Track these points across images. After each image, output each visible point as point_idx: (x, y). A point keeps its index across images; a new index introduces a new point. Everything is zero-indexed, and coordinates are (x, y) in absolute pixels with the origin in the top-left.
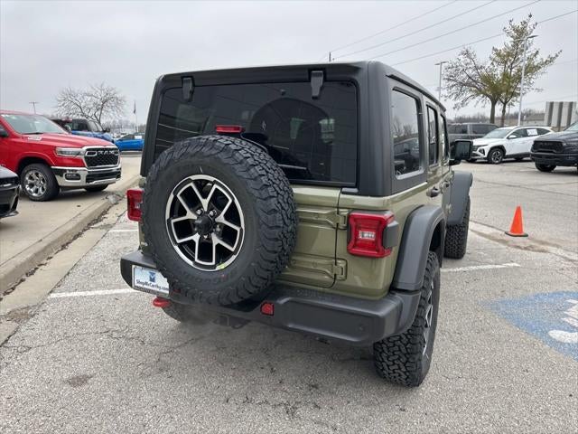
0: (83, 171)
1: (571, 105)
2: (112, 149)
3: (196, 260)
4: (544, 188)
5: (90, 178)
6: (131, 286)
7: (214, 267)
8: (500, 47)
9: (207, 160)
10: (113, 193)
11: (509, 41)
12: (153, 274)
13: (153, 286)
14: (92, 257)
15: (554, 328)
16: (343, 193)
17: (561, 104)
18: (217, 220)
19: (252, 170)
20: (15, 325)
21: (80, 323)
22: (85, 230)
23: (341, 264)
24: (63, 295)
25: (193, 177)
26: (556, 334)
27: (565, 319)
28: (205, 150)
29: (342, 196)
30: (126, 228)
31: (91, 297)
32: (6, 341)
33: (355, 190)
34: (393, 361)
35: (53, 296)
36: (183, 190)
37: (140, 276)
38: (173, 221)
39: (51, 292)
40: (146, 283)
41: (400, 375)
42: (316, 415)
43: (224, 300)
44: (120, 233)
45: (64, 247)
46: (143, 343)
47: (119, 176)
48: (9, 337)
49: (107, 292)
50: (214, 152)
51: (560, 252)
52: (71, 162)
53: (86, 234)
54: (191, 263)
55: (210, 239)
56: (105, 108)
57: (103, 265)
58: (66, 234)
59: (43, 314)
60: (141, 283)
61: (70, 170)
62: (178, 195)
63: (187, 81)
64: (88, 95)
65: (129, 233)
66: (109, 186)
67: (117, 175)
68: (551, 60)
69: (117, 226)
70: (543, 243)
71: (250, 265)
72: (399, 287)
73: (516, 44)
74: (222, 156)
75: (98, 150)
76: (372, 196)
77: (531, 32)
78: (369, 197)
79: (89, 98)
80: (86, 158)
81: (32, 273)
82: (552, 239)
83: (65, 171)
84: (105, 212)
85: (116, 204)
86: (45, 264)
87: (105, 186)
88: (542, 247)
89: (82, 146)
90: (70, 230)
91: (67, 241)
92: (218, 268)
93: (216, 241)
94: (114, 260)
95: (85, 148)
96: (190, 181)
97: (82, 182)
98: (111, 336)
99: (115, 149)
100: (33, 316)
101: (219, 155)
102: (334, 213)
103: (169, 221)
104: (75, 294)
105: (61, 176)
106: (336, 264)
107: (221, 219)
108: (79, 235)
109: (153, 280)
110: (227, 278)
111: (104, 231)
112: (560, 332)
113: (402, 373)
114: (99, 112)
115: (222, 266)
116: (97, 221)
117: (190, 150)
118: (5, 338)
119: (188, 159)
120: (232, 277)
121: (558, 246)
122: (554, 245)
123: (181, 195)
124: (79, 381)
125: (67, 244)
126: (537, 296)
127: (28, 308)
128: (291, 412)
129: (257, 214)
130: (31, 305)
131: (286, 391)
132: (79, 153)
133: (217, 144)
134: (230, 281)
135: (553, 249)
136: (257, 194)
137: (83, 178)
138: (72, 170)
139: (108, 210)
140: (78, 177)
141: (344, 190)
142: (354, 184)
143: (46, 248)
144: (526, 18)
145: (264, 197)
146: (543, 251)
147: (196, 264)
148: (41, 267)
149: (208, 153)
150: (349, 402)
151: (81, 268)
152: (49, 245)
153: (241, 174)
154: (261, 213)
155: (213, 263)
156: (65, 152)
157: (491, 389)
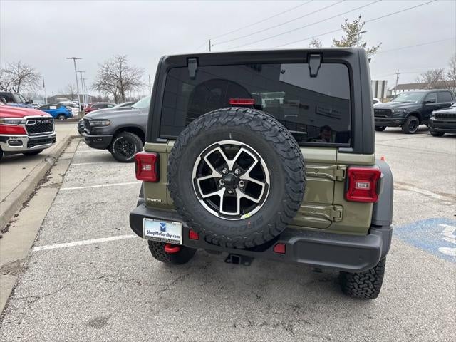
0: (24, 138)
1: (384, 82)
2: (49, 118)
3: (221, 211)
4: (383, 143)
5: (30, 144)
6: (141, 236)
7: (239, 216)
8: (339, 39)
9: (239, 128)
10: (49, 156)
11: (345, 35)
12: (163, 225)
13: (164, 235)
14: (56, 212)
15: (440, 246)
16: (340, 152)
17: (377, 82)
18: (241, 177)
19: (280, 136)
20: (13, 278)
21: (74, 271)
22: (36, 189)
23: (339, 209)
24: (46, 247)
25: (221, 143)
26: (444, 250)
27: (444, 238)
28: (236, 119)
29: (339, 154)
30: (73, 186)
31: (72, 248)
32: (12, 293)
33: (351, 150)
34: (364, 281)
35: (37, 249)
36: (210, 153)
37: (151, 227)
38: (199, 180)
39: (33, 246)
40: (157, 233)
41: (367, 291)
42: (310, 330)
43: (250, 243)
44: (71, 191)
45: (25, 205)
46: (139, 284)
47: (54, 142)
48: (13, 289)
49: (85, 242)
50: (244, 121)
51: (415, 189)
52: (12, 130)
53: (40, 192)
54: (216, 214)
55: (235, 193)
56: (22, 83)
57: (69, 219)
58: (24, 193)
59: (35, 266)
60: (152, 233)
61: (12, 137)
62: (205, 158)
63: (193, 62)
64: (7, 71)
65: (79, 190)
66: (44, 150)
67: (53, 140)
68: (375, 49)
69: (64, 185)
70: (402, 184)
71: (277, 213)
72: (378, 224)
73: (350, 38)
74: (253, 125)
75: (37, 119)
76: (363, 153)
77: (361, 28)
78: (362, 155)
79: (7, 74)
80: (26, 126)
81: (6, 230)
82: (406, 180)
83: (8, 138)
84: (48, 173)
85: (55, 165)
86: (15, 221)
87: (41, 150)
88: (403, 186)
89: (23, 116)
90: (26, 190)
91: (26, 200)
92: (243, 217)
93: (240, 195)
94: (78, 214)
95: (26, 117)
96: (217, 145)
97: (24, 147)
98: (108, 280)
99: (51, 118)
100: (27, 268)
101: (250, 124)
102: (334, 169)
103: (195, 180)
104: (57, 246)
105: (5, 142)
106: (335, 209)
107: (246, 176)
108: (33, 194)
109: (163, 230)
110: (253, 225)
111: (55, 190)
112: (446, 248)
113: (369, 290)
114: (17, 87)
115: (247, 216)
116: (45, 180)
117: (221, 120)
118: (10, 290)
119: (220, 128)
120: (258, 224)
121: (413, 186)
122: (410, 185)
123: (207, 158)
124: (99, 323)
125: (27, 202)
126: (417, 223)
127: (18, 261)
128: (289, 329)
129: (285, 171)
130: (20, 259)
131: (276, 313)
132: (19, 123)
133: (247, 114)
134: (257, 227)
135: (411, 188)
136: (285, 155)
137: (25, 144)
138: (14, 137)
139: (50, 170)
140: (20, 143)
141: (340, 149)
142: (349, 144)
143: (11, 207)
144: (357, 18)
145: (291, 157)
146: (404, 190)
147: (221, 214)
148: (12, 224)
149: (239, 122)
150: (329, 317)
151: (51, 222)
152: (13, 204)
153: (271, 139)
154: (288, 170)
155: (238, 213)
156: (7, 122)
157: (422, 295)
